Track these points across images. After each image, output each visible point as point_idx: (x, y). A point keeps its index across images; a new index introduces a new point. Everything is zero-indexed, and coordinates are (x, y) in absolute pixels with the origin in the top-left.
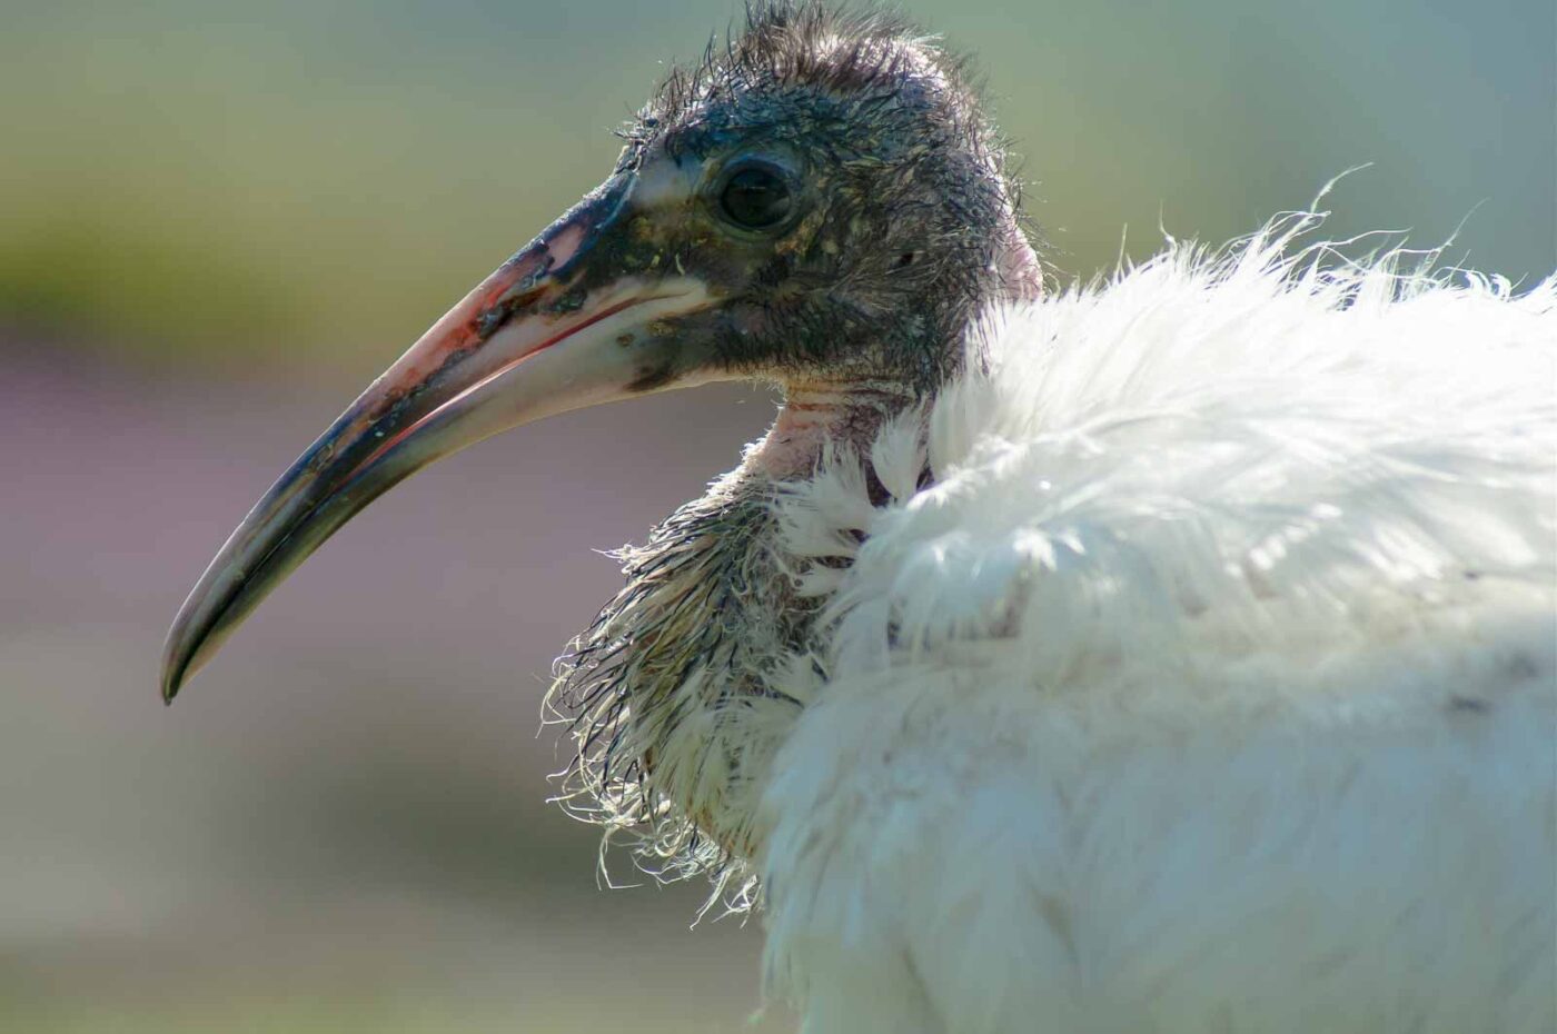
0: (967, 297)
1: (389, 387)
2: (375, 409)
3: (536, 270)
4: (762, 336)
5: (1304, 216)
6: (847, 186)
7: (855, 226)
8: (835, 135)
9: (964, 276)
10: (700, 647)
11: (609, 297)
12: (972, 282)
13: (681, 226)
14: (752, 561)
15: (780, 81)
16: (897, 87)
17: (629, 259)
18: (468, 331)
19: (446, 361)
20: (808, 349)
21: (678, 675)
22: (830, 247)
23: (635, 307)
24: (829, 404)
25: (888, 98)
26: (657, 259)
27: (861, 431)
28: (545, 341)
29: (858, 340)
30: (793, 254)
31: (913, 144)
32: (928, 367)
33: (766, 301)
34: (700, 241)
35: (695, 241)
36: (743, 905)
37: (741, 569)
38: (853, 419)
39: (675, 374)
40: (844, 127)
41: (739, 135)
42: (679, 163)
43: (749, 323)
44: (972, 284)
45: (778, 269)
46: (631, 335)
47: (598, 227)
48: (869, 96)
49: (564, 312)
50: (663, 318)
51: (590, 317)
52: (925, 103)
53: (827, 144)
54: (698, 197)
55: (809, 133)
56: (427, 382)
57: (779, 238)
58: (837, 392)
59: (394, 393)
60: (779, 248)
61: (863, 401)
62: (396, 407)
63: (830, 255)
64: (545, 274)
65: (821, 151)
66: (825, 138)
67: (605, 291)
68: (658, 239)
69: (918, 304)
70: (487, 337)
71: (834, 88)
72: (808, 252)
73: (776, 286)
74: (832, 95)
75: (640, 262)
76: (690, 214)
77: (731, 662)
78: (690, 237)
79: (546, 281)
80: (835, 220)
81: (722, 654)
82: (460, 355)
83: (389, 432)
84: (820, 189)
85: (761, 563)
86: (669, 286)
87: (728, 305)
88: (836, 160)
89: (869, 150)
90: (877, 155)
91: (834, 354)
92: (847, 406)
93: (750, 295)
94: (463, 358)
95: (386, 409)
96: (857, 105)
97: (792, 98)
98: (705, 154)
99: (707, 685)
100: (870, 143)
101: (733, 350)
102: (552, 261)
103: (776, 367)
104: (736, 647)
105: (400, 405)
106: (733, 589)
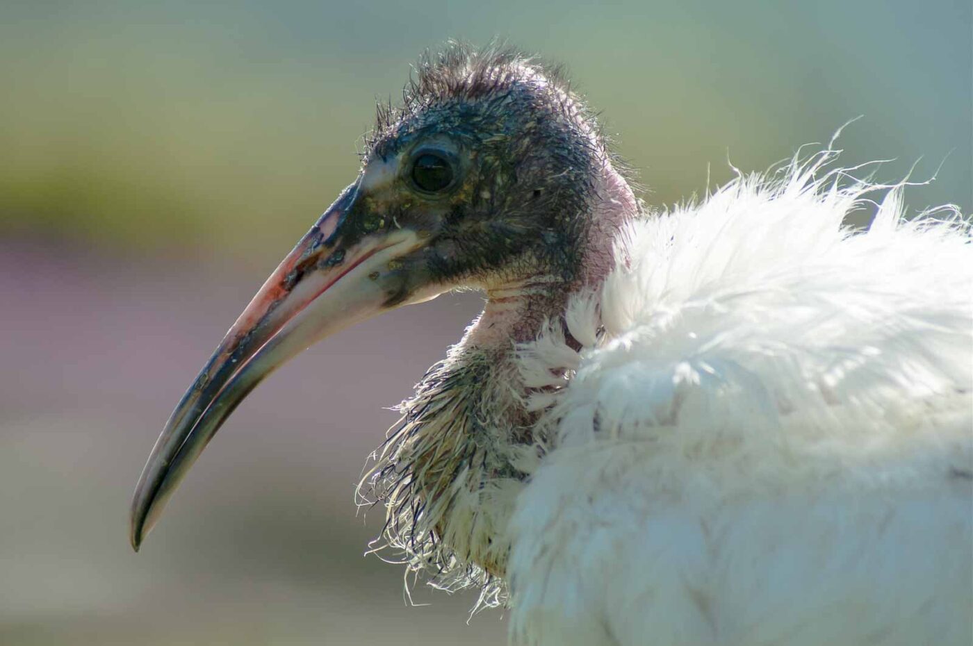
0: (580, 212)
1: (237, 331)
2: (230, 346)
3: (313, 243)
4: (456, 259)
5: (825, 153)
6: (489, 155)
7: (499, 180)
8: (474, 125)
9: (576, 199)
10: (462, 456)
11: (357, 252)
12: (582, 201)
13: (393, 198)
14: (487, 403)
15: (440, 99)
16: (510, 89)
17: (367, 225)
18: (280, 289)
19: (269, 310)
20: (488, 261)
21: (450, 475)
22: (486, 195)
23: (376, 255)
24: (513, 297)
25: (505, 97)
26: (382, 222)
27: (537, 311)
28: (326, 285)
29: (517, 251)
30: (464, 203)
31: (526, 122)
32: (566, 261)
33: (454, 237)
34: (407, 206)
35: (404, 207)
36: (494, 602)
37: (480, 408)
38: (530, 304)
39: (409, 293)
40: (479, 119)
41: (416, 135)
42: (385, 160)
43: (447, 251)
44: (582, 203)
45: (457, 214)
46: (377, 273)
47: (347, 209)
48: (493, 97)
49: (333, 265)
50: (394, 258)
51: (350, 265)
52: (530, 96)
53: (472, 131)
54: (400, 178)
55: (458, 126)
56: (258, 324)
57: (451, 195)
58: (516, 288)
59: (240, 334)
60: (454, 200)
61: (533, 291)
62: (242, 343)
63: (487, 200)
64: (318, 244)
65: (468, 136)
66: (470, 128)
67: (356, 247)
68: (382, 210)
69: (549, 221)
70: (290, 290)
71: (469, 97)
72: (473, 200)
73: (458, 225)
74: (469, 101)
75: (373, 225)
76: (397, 190)
77: (484, 463)
78: (400, 205)
79: (320, 248)
80: (486, 178)
81: (478, 459)
82: (276, 303)
83: (241, 359)
84: (472, 160)
85: (493, 404)
86: (393, 237)
87: (432, 243)
88: (479, 140)
89: (497, 130)
90: (503, 133)
91: (504, 262)
92: (524, 296)
93: (443, 233)
94: (278, 305)
95: (236, 346)
96: (486, 105)
97: (447, 107)
98: (398, 151)
99: (470, 480)
100: (498, 126)
101: (444, 271)
102: (322, 236)
103: (471, 277)
104: (486, 454)
105: (244, 341)
106: (479, 421)
